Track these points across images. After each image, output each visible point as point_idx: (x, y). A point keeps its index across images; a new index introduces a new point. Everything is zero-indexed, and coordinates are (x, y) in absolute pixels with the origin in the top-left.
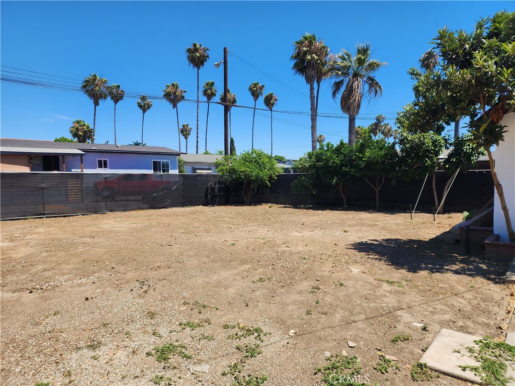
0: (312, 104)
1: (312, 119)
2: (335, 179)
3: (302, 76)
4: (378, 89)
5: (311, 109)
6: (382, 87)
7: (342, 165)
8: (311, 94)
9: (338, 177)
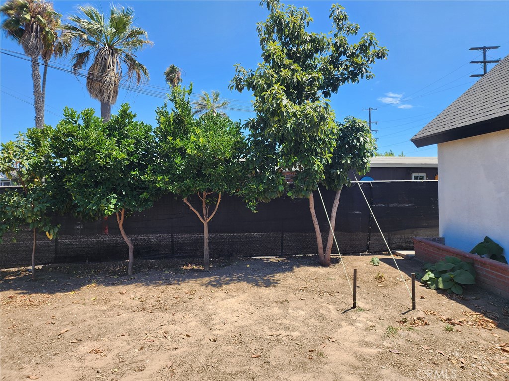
0: (36, 86)
1: (36, 108)
2: (114, 201)
3: (17, 42)
4: (142, 73)
5: (35, 92)
6: (147, 72)
7: (132, 166)
8: (33, 71)
9: (120, 194)
